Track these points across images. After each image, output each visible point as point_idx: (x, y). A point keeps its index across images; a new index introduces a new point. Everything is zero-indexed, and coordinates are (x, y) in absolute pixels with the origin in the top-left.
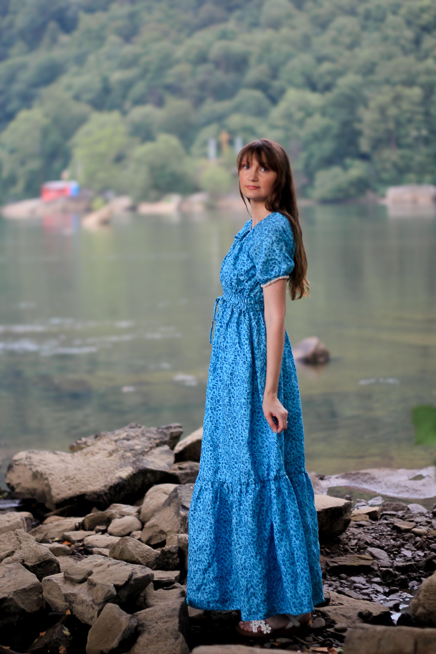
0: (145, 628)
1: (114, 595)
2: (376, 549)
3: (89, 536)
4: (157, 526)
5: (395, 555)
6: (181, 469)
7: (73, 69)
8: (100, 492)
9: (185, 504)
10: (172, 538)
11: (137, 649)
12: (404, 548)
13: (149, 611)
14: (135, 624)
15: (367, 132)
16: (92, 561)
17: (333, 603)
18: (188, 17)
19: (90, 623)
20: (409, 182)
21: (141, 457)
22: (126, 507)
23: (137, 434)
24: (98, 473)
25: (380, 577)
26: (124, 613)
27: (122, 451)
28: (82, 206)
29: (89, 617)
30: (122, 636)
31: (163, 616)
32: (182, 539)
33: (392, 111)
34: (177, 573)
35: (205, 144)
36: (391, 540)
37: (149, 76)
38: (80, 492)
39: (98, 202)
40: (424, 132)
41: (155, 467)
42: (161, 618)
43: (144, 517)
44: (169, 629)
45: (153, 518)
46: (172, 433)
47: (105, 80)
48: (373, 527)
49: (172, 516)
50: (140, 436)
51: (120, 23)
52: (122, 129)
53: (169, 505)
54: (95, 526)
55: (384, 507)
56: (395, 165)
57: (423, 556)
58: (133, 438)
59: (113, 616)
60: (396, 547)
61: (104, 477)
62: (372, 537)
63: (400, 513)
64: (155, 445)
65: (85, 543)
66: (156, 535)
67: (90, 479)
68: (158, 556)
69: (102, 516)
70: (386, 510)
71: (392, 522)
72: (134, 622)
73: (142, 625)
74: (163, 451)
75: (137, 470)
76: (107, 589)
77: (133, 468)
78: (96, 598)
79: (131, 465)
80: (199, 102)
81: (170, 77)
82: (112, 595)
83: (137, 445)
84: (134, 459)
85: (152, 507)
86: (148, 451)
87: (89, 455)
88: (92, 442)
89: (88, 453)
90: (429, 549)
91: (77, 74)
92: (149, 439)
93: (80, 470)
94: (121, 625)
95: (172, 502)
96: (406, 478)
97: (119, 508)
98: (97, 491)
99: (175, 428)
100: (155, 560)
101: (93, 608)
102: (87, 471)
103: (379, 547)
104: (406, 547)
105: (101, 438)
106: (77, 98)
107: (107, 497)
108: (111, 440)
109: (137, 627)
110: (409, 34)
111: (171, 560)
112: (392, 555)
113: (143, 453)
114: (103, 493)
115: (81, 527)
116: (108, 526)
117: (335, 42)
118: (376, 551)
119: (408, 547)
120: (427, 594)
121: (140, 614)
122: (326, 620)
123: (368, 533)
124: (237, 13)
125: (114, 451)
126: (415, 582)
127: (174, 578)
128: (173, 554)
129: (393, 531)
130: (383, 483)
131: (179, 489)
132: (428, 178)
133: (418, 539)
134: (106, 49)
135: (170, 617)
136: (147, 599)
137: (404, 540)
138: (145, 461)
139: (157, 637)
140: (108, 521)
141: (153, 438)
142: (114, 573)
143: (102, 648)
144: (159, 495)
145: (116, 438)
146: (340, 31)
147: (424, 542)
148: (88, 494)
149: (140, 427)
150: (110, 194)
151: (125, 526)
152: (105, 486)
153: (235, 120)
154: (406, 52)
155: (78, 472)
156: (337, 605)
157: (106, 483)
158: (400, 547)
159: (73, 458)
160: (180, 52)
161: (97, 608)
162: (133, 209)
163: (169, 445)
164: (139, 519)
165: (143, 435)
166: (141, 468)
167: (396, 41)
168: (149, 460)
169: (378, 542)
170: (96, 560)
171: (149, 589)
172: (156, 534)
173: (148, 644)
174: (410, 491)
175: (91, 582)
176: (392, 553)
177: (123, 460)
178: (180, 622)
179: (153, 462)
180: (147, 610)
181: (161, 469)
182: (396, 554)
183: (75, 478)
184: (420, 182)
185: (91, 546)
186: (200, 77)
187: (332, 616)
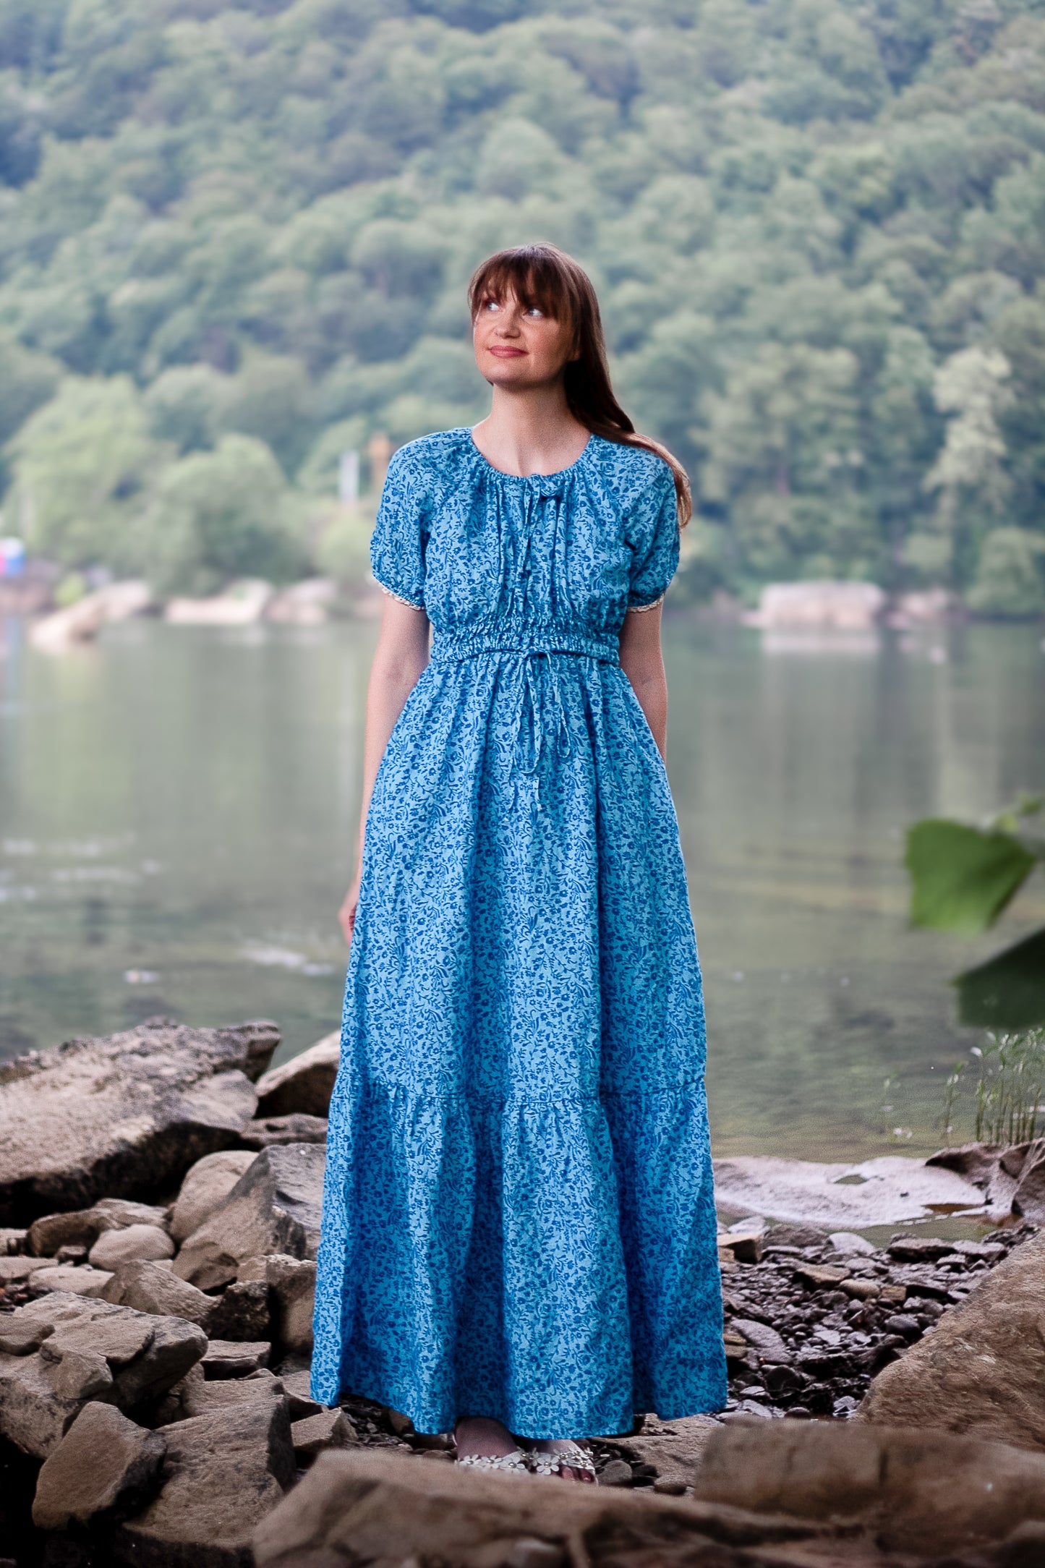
0: (181, 1464)
1: (106, 1383)
2: (750, 1322)
3: (41, 1268)
4: (214, 1244)
5: (798, 1339)
6: (271, 1128)
7: (25, 271)
8: (71, 1174)
9: (285, 1190)
10: (254, 1265)
11: (161, 1512)
12: (821, 1324)
13: (194, 1424)
14: (159, 1452)
15: (721, 451)
16: (53, 1305)
17: (652, 1430)
18: (304, 160)
19: (43, 1451)
20: (816, 575)
21: (175, 1094)
22: (136, 1208)
23: (166, 1041)
24: (67, 1130)
25: (763, 1386)
26: (131, 1424)
27: (129, 1081)
28: (31, 598)
29: (42, 1435)
30: (124, 1480)
31: (229, 1436)
32: (277, 1265)
33: (782, 405)
34: (263, 1347)
35: (334, 463)
36: (790, 1306)
37: (205, 296)
38: (21, 1174)
39: (72, 585)
40: (855, 458)
41: (209, 1121)
42: (225, 1439)
43: (180, 1229)
44: (244, 1464)
45: (204, 1226)
46: (252, 1043)
47: (99, 302)
48: (745, 1275)
49: (254, 1219)
50: (174, 1046)
51: (139, 168)
52: (135, 418)
53: (246, 1193)
54: (58, 1246)
55: (771, 1237)
56: (783, 532)
57: (869, 1345)
58: (157, 1050)
59: (104, 1432)
60: (801, 1322)
61: (81, 1139)
62: (743, 1298)
63: (809, 1252)
64: (209, 1069)
65: (32, 1284)
66: (211, 1268)
67: (47, 1143)
68: (216, 1306)
69: (77, 1222)
70: (773, 1244)
71: (792, 1265)
72: (155, 1447)
73: (176, 1457)
74: (230, 1082)
75: (165, 1124)
76: (88, 1368)
77: (155, 1118)
78: (62, 1390)
79: (149, 1113)
80: (322, 363)
81: (254, 303)
82: (102, 1383)
83: (167, 1065)
84: (158, 1098)
85: (200, 1203)
86: (193, 1082)
87: (46, 1089)
88: (53, 1060)
89: (44, 1083)
90: (884, 1328)
91: (32, 285)
92: (197, 1053)
93: (21, 1120)
94: (122, 1453)
95: (253, 1185)
96: (823, 1180)
97: (118, 1208)
98: (64, 1173)
99: (260, 1030)
100: (208, 1317)
101: (53, 1414)
102: (39, 1123)
103: (759, 1319)
104: (826, 1321)
105: (77, 1050)
106: (29, 341)
107: (88, 1188)
108: (101, 1056)
109: (162, 1459)
110: (829, 223)
111: (248, 1316)
112: (791, 1340)
113: (182, 1086)
114: (77, 1177)
115: (23, 1248)
116: (89, 1248)
117: (652, 234)
118: (751, 1327)
119: (832, 1323)
120: (889, 1400)
121: (171, 1430)
122: (633, 1466)
123: (732, 1287)
124: (422, 157)
125: (108, 1079)
126: (848, 1400)
127: (255, 1358)
128: (256, 1300)
129: (796, 1286)
130: (765, 1189)
131: (273, 1156)
132: (861, 566)
133: (856, 1303)
134: (104, 227)
135: (246, 1437)
136: (187, 1401)
137: (821, 1306)
138: (185, 1105)
139: (212, 1484)
140: (91, 1235)
141: (205, 1052)
142: (107, 1332)
143: (73, 1509)
144: (219, 1175)
145: (115, 1050)
146: (665, 209)
147: (871, 1312)
148: (42, 1178)
149: (175, 1027)
150: (100, 574)
151: (133, 1246)
152: (84, 1160)
153: (406, 410)
154: (819, 267)
155: (18, 1126)
156: (660, 1434)
157: (87, 1153)
158: (811, 1321)
159: (6, 1096)
160: (281, 242)
161: (63, 1413)
162: (154, 611)
163: (244, 1071)
164: (167, 1232)
165: (182, 1044)
166: (174, 1120)
167: (798, 240)
168: (196, 1102)
169: (758, 1308)
170: (63, 1303)
171: (193, 1381)
172: (210, 1264)
173: (189, 1500)
174: (831, 1206)
175: (50, 1353)
176: (792, 1334)
177: (130, 1100)
178: (271, 1450)
179: (204, 1107)
180: (190, 1420)
181: (222, 1126)
182: (803, 1338)
183: (9, 1139)
184: (841, 576)
185: (46, 1289)
186: (327, 306)
187: (648, 1457)
